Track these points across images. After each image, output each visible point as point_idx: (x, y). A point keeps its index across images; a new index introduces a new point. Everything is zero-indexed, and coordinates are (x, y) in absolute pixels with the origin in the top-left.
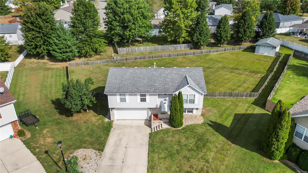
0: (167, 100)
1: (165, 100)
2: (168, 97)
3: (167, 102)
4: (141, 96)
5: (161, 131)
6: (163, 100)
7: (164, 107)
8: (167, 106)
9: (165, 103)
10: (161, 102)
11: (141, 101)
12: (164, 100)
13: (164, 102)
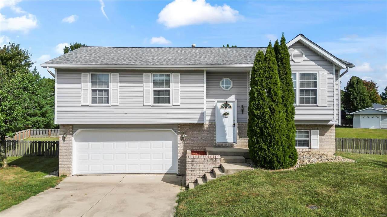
0: (231, 104)
1: (226, 105)
2: (234, 96)
3: (230, 111)
4: (155, 83)
5: (222, 179)
6: (219, 105)
7: (223, 127)
8: (232, 124)
9: (226, 114)
10: (214, 111)
11: (156, 101)
12: (222, 107)
13: (223, 111)
